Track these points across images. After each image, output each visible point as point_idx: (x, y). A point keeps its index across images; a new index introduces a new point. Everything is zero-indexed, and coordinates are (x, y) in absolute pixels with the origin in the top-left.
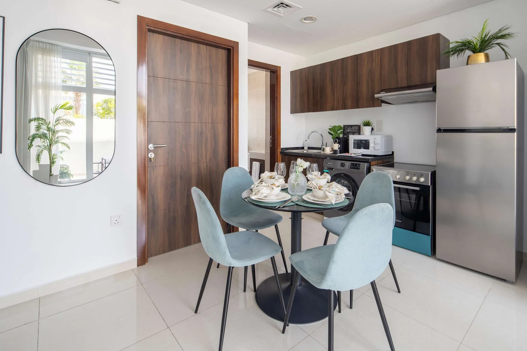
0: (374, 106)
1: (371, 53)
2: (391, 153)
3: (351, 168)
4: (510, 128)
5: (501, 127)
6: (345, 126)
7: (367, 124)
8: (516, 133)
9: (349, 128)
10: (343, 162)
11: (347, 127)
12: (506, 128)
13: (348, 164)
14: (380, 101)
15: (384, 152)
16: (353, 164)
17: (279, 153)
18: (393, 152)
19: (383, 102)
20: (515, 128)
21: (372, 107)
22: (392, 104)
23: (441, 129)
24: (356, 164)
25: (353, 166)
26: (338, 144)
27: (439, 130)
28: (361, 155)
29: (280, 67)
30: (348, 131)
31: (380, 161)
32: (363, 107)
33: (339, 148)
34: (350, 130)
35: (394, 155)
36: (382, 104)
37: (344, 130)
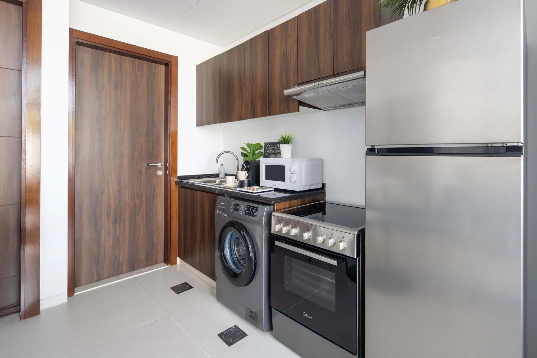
0: (289, 111)
1: (285, 25)
2: (320, 186)
3: (246, 214)
4: (508, 145)
5: (488, 144)
6: (266, 144)
7: (286, 141)
8: (522, 158)
9: (270, 146)
10: (238, 202)
11: (268, 146)
12: (500, 145)
13: (243, 206)
14: (297, 103)
15: (306, 186)
16: (250, 207)
17: (173, 183)
18: (323, 185)
19: (301, 103)
20: (520, 145)
21: (286, 113)
22: (321, 109)
23: (376, 147)
24: (253, 207)
25: (249, 210)
26: (246, 172)
27: (371, 151)
28: (273, 189)
29: (177, 58)
30: (270, 151)
31: (296, 201)
32: (275, 114)
33: (247, 178)
34: (272, 150)
35: (326, 189)
36: (301, 108)
37: (265, 150)
